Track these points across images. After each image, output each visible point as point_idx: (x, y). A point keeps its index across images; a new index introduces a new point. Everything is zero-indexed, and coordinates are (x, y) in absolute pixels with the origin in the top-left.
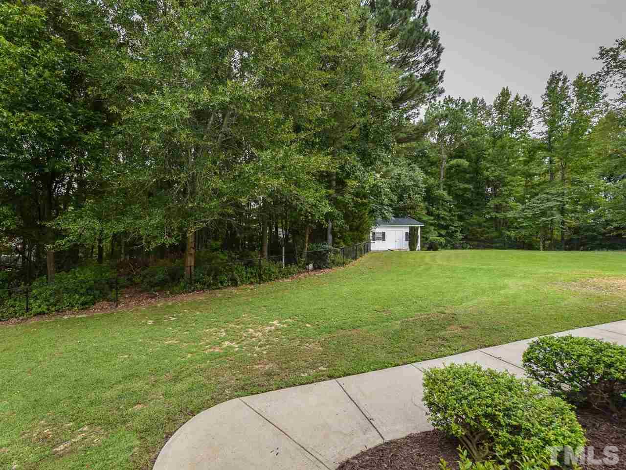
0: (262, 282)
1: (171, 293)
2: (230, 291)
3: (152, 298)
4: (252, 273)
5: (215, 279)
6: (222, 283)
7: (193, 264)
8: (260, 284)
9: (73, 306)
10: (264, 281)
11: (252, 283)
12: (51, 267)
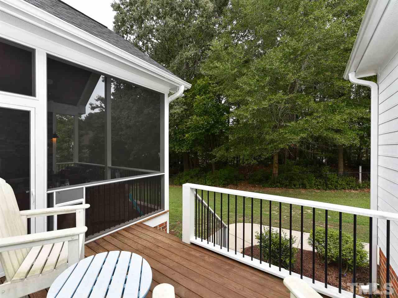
0: (328, 189)
1: (263, 186)
2: (299, 191)
3: (253, 187)
4: (320, 182)
5: (290, 183)
6: (295, 185)
7: (277, 172)
8: (326, 190)
9: (220, 185)
10: (330, 189)
11: (319, 189)
12: (214, 168)
